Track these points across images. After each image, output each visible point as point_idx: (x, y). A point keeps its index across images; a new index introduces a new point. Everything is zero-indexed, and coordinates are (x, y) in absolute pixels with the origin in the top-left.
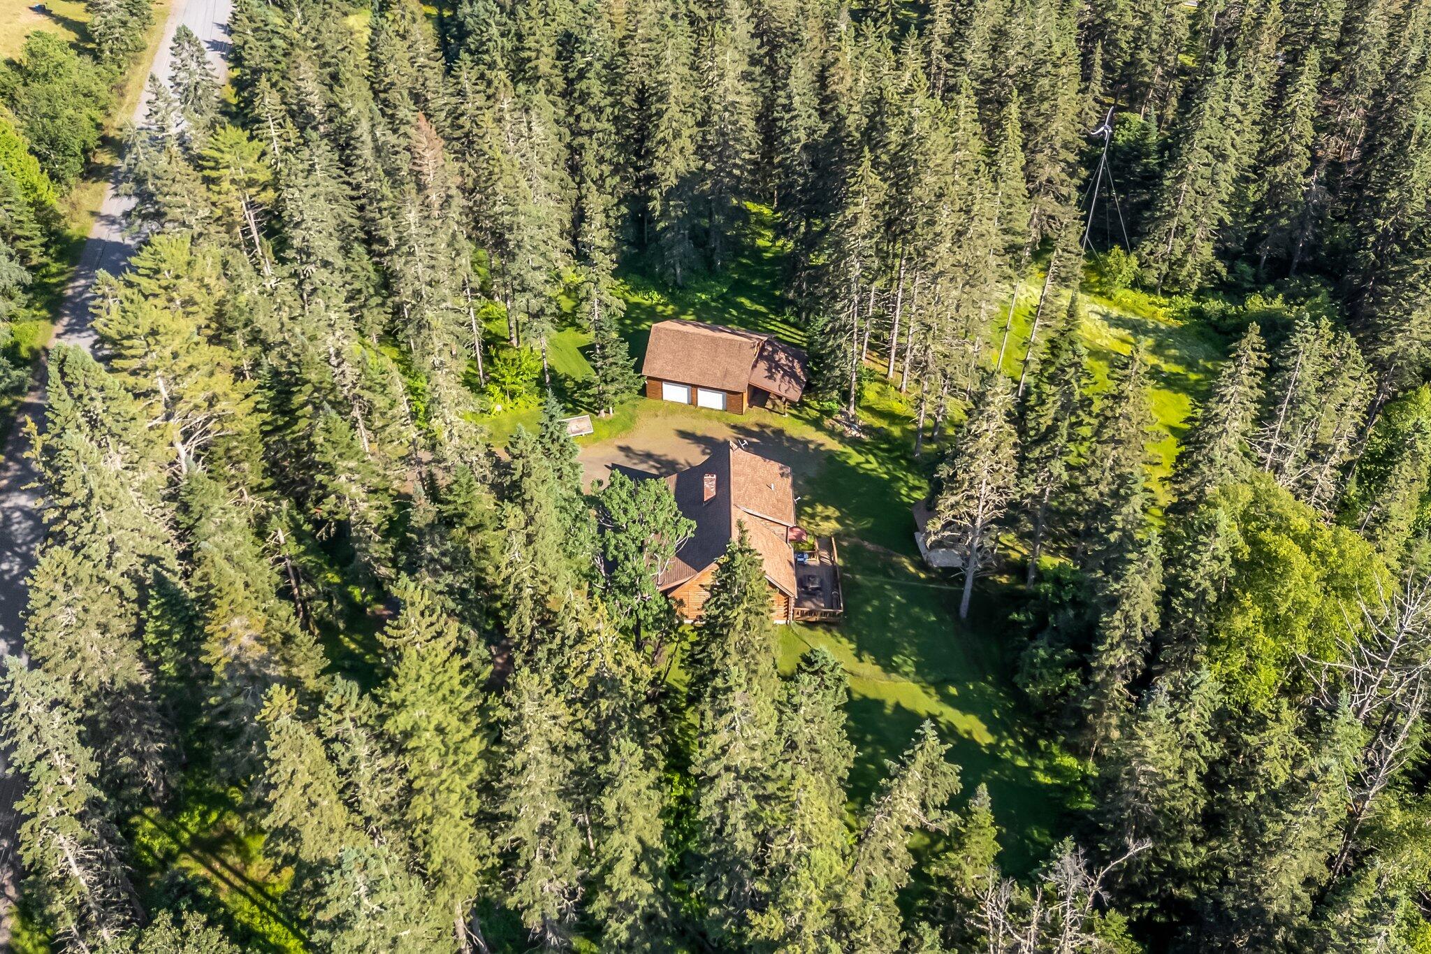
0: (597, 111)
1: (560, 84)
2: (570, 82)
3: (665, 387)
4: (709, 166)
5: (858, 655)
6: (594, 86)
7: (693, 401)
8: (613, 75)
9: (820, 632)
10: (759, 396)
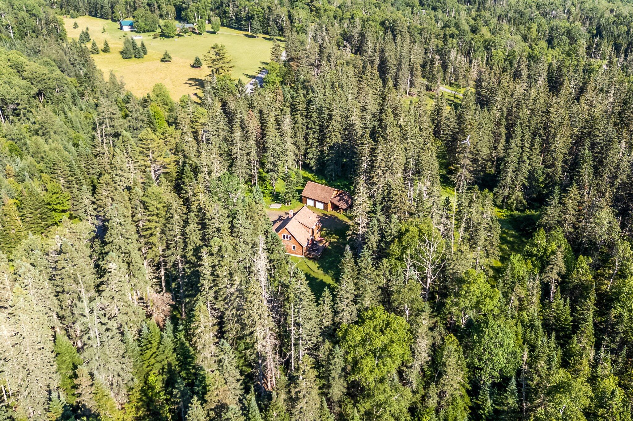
0: (314, 122)
1: (305, 114)
2: (307, 113)
3: (308, 200)
4: (345, 143)
5: (319, 268)
6: (315, 115)
7: (315, 206)
8: (320, 110)
9: (311, 261)
10: (335, 207)
